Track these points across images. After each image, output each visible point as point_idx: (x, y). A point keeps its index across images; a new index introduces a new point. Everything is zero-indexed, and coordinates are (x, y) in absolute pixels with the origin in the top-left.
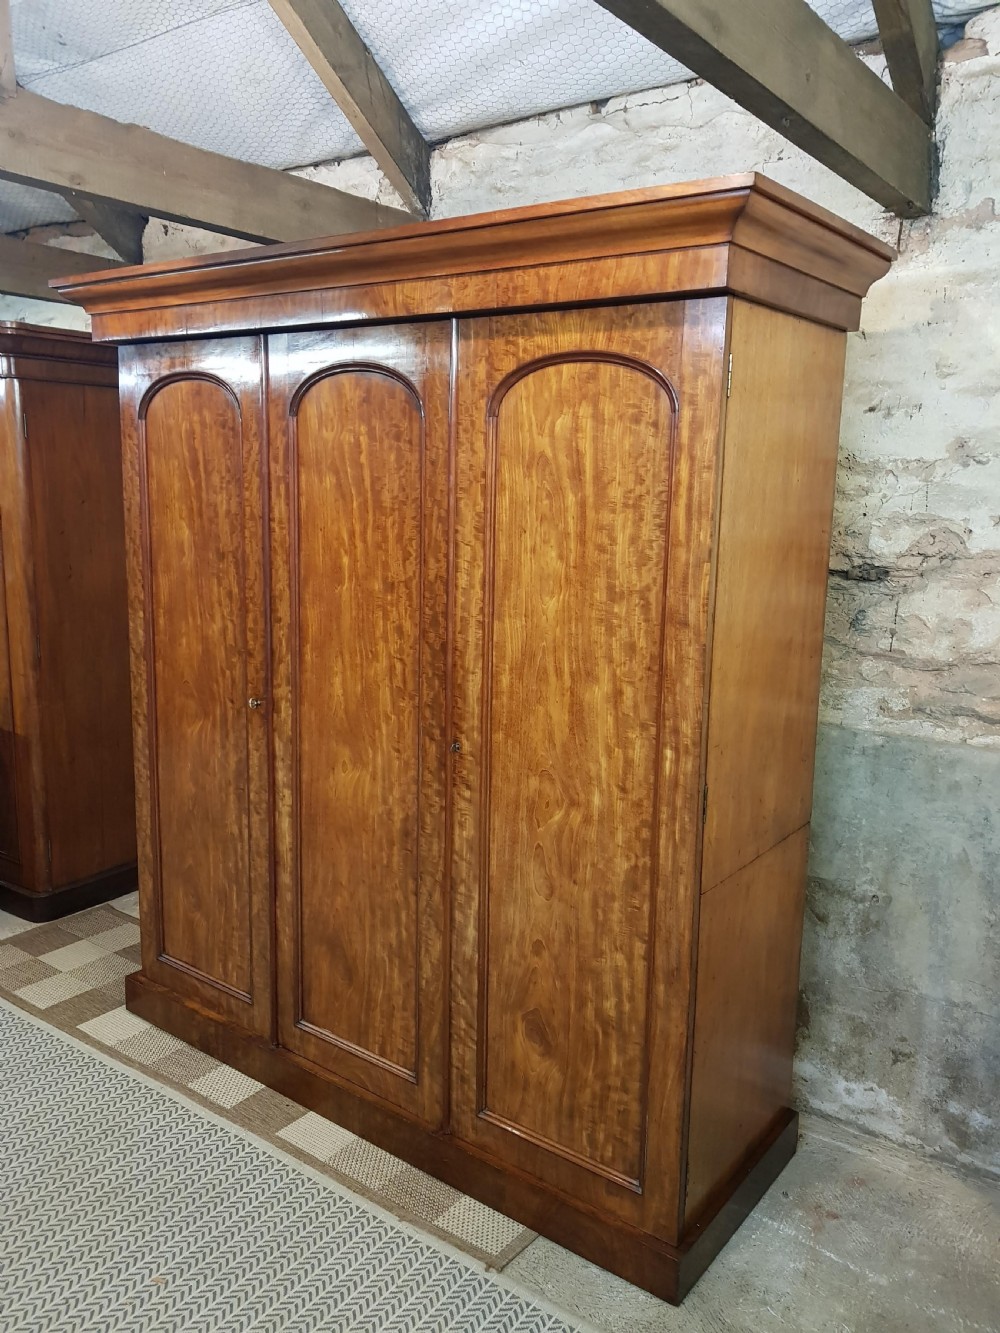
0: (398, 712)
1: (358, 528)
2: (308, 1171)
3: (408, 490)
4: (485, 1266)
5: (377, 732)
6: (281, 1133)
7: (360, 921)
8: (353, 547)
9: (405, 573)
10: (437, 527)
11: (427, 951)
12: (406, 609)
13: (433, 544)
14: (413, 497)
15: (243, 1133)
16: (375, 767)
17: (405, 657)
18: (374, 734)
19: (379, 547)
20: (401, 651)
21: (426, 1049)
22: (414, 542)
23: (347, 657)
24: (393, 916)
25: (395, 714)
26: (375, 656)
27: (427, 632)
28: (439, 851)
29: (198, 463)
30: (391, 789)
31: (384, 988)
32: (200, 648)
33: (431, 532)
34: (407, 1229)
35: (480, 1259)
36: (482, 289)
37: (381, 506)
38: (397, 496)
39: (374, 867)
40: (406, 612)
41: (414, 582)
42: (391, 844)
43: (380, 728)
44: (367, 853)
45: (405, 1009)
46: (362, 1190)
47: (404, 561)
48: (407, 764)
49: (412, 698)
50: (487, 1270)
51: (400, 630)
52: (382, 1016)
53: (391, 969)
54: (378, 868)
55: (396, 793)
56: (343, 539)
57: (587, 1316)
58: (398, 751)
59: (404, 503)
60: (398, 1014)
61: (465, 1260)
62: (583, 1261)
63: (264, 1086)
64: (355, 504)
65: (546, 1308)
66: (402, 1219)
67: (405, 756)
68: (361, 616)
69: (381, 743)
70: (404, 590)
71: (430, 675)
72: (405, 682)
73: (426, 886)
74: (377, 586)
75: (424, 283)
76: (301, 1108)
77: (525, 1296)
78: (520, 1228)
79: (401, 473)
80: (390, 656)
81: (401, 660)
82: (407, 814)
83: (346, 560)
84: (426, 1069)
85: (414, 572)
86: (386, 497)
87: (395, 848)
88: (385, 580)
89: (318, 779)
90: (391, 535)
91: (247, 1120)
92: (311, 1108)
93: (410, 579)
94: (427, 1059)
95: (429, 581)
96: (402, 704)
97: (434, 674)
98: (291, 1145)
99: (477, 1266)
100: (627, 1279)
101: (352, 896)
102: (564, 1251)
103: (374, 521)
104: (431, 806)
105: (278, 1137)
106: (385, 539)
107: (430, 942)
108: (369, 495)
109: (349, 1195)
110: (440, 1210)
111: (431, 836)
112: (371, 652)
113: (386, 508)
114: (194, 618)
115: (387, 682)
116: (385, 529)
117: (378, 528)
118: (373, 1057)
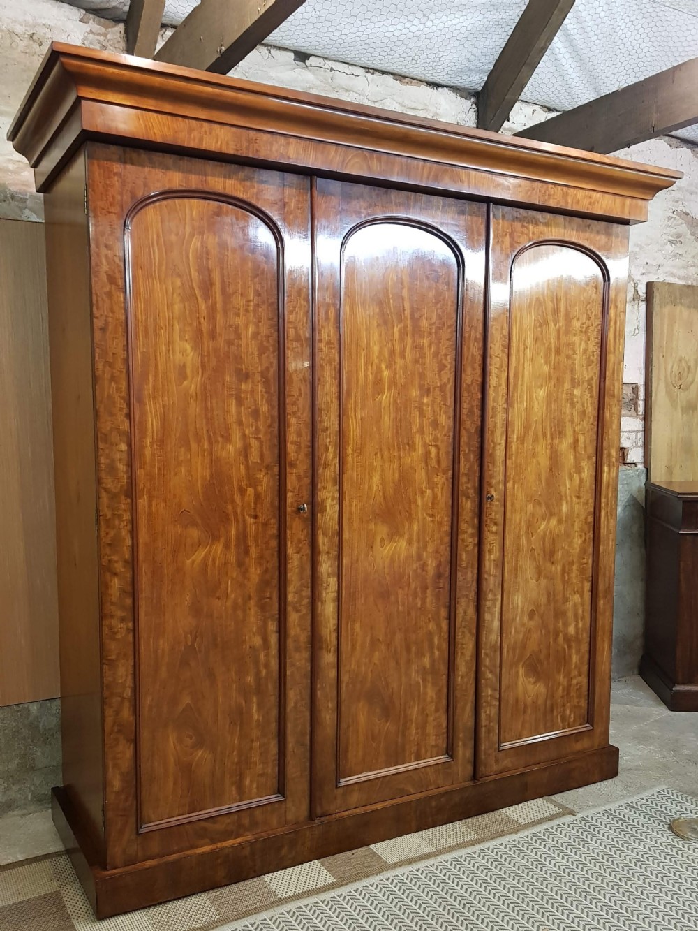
0: (432, 485)
1: (397, 348)
3: (445, 319)
4: (570, 815)
5: (413, 506)
6: (389, 861)
7: (397, 662)
8: (393, 363)
9: (441, 380)
10: (474, 345)
11: (462, 654)
12: (441, 407)
13: (470, 357)
14: (449, 324)
16: (411, 535)
17: (439, 444)
18: (410, 508)
19: (416, 362)
20: (436, 439)
21: (461, 728)
22: (448, 357)
23: (386, 453)
24: (426, 645)
25: (429, 488)
26: (412, 447)
27: (465, 421)
28: (472, 577)
29: (212, 284)
30: (425, 547)
31: (418, 705)
33: (469, 348)
35: (563, 816)
37: (420, 331)
38: (434, 323)
39: (409, 614)
40: (440, 410)
41: (448, 386)
42: (425, 588)
43: (415, 502)
44: (403, 605)
45: (437, 710)
47: (439, 372)
48: (440, 523)
49: (445, 472)
51: (435, 424)
52: (417, 729)
53: (425, 687)
54: (413, 613)
55: (430, 548)
56: (385, 357)
58: (433, 516)
59: (440, 328)
60: (431, 719)
64: (396, 329)
67: (437, 518)
68: (399, 417)
69: (417, 514)
70: (439, 393)
71: (467, 451)
72: (439, 462)
73: (461, 606)
74: (414, 393)
79: (439, 306)
80: (426, 445)
81: (436, 446)
82: (440, 561)
83: (386, 374)
84: (460, 743)
85: (449, 379)
86: (425, 325)
87: (429, 592)
88: (421, 387)
89: (357, 560)
90: (428, 354)
93: (445, 385)
94: (461, 735)
95: (466, 384)
96: (436, 479)
97: (469, 450)
101: (388, 646)
103: (413, 342)
104: (467, 546)
106: (423, 356)
107: (464, 646)
108: (409, 322)
110: (511, 820)
111: (466, 568)
112: (408, 444)
113: (424, 332)
115: (423, 465)
116: (422, 348)
117: (416, 347)
118: (413, 765)
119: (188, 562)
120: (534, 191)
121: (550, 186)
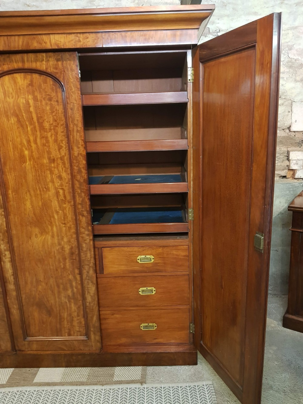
0: (63, 209)
1: (32, 138)
2: (57, 388)
3: (58, 121)
4: (140, 384)
5: (52, 219)
6: (35, 381)
7: (52, 292)
8: (30, 147)
9: (60, 154)
10: (77, 135)
11: (88, 292)
12: (62, 169)
13: (75, 141)
14: (61, 123)
15: (20, 389)
16: (53, 233)
17: (64, 187)
18: (51, 220)
19: (44, 145)
20: (62, 185)
21: (91, 326)
22: (64, 142)
23: (32, 193)
24: (68, 285)
25: (61, 210)
26: (48, 189)
27: (76, 176)
28: (91, 256)
30: (62, 239)
31: (67, 312)
33: (73, 137)
34: (107, 387)
35: (137, 383)
36: (95, 39)
37: (44, 129)
38: (52, 124)
39: (57, 270)
40: (62, 170)
41: (66, 158)
42: (65, 259)
43: (54, 217)
44: (53, 266)
45: (78, 316)
46: (82, 384)
47: (59, 149)
48: (70, 228)
49: (69, 202)
50: (142, 385)
51: (60, 178)
52: (68, 322)
53: (70, 304)
54: (59, 270)
55: (65, 240)
56: (24, 144)
57: (178, 381)
58: (65, 224)
59: (56, 126)
60: (75, 319)
61: (133, 386)
62: (165, 367)
63: (13, 369)
64: (29, 129)
65: (167, 385)
66: (103, 385)
67: (68, 225)
68: (38, 175)
69: (55, 223)
70: (60, 161)
71: (79, 192)
72: (65, 197)
73: (85, 270)
74: (45, 161)
75: (65, 35)
76: (36, 369)
77: (158, 386)
78: (140, 367)
79: (54, 114)
80: (56, 189)
81: (62, 189)
82: (72, 247)
83: (26, 152)
84: (92, 333)
85: (65, 154)
86: (46, 125)
87: (67, 261)
88: (49, 158)
89: (23, 244)
90: (51, 140)
91: (17, 384)
92: (40, 367)
93: (63, 156)
94: (92, 329)
95: (75, 156)
96: (64, 206)
97: (81, 191)
98: (43, 383)
99: (138, 385)
100: (180, 365)
101: (47, 284)
102: (157, 367)
103: (41, 135)
104: (85, 240)
105: (35, 383)
106: (48, 142)
107: (89, 289)
108: (37, 124)
109: (79, 388)
110: (112, 375)
111: (86, 251)
112: (45, 188)
113: (47, 129)
115: (55, 198)
116: (47, 138)
117: (43, 137)
118: (66, 338)
120: (99, 40)
121: (111, 34)
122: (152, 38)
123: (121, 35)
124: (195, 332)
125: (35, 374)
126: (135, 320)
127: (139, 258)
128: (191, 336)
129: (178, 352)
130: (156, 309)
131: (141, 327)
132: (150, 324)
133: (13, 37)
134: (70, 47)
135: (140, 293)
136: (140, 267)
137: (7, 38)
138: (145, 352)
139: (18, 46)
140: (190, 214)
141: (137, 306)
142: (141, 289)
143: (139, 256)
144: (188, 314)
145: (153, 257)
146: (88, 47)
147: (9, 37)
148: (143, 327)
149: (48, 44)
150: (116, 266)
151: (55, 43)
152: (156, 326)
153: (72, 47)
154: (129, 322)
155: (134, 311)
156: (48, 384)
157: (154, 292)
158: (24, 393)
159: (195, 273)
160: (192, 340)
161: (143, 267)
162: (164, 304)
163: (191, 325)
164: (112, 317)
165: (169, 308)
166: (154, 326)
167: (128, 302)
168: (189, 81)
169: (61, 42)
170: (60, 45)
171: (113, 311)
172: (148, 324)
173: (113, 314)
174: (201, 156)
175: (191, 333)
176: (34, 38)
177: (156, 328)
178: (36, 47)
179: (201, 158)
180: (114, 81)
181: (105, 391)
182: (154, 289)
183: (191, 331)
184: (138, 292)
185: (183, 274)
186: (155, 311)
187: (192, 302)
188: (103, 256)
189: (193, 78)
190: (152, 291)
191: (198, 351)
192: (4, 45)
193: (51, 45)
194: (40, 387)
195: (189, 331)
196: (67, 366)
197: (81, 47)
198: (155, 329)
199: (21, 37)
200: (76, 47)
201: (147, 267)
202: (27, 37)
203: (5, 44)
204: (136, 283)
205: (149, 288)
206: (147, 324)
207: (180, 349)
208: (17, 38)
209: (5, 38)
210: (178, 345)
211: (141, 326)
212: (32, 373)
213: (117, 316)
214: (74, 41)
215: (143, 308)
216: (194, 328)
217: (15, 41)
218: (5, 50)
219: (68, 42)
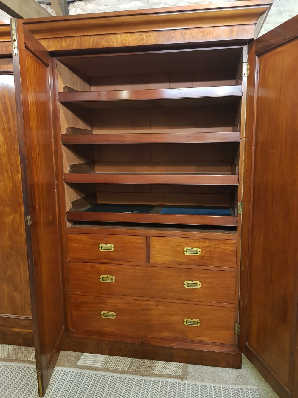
2: (99, 373)
4: (181, 379)
6: (79, 364)
15: (64, 369)
29: (7, 109)
32: (11, 185)
34: (148, 378)
35: (178, 378)
36: (157, 37)
46: (123, 372)
50: (182, 381)
57: (220, 382)
61: (174, 380)
62: (207, 367)
65: (208, 385)
66: (143, 376)
75: (131, 34)
76: (79, 353)
77: (200, 384)
78: (182, 364)
91: (62, 364)
92: (83, 352)
98: (86, 366)
99: (178, 381)
100: (222, 367)
102: (199, 366)
105: (79, 366)
109: (119, 375)
110: (153, 368)
114: (7, 172)
119: (7, 220)
120: (161, 37)
121: (172, 31)
122: (210, 34)
123: (181, 32)
124: (240, 332)
125: (79, 358)
126: (178, 314)
127: (185, 249)
128: (236, 337)
129: (221, 353)
130: (201, 305)
131: (185, 322)
132: (194, 320)
133: (85, 38)
134: (134, 45)
135: (185, 286)
136: (186, 259)
137: (80, 38)
138: (187, 348)
139: (89, 45)
140: (240, 208)
141: (182, 300)
142: (186, 282)
143: (186, 248)
144: (234, 313)
145: (200, 250)
146: (150, 44)
147: (82, 38)
148: (186, 322)
149: (115, 42)
150: (162, 256)
151: (121, 42)
152: (199, 323)
153: (136, 45)
154: (173, 315)
155: (178, 304)
156: (91, 368)
157: (199, 286)
158: (68, 373)
159: (243, 269)
160: (236, 342)
161: (189, 259)
162: (209, 300)
163: (236, 325)
164: (156, 308)
165: (214, 304)
166: (197, 323)
167: (173, 294)
168: (243, 75)
169: (126, 40)
170: (125, 44)
171: (157, 302)
172: (192, 320)
173: (157, 306)
174: (254, 146)
175: (236, 333)
176: (103, 38)
177: (200, 324)
178: (104, 45)
179: (254, 149)
180: (170, 84)
181: (146, 381)
182: (199, 283)
183: (236, 332)
184: (183, 284)
185: (230, 270)
186: (200, 306)
187: (238, 300)
188: (151, 245)
189: (248, 72)
190: (197, 284)
191: (243, 354)
192: (77, 45)
193: (117, 44)
194: (83, 370)
195: (233, 332)
196: (109, 354)
197: (144, 45)
198: (198, 326)
199: (92, 37)
200: (139, 45)
201: (193, 260)
202: (97, 37)
203: (78, 43)
204: (181, 275)
205: (194, 282)
206: (190, 320)
207: (224, 350)
208: (88, 38)
209: (79, 38)
210: (222, 345)
211: (184, 320)
212: (76, 356)
213: (161, 308)
214: (138, 39)
215: (187, 302)
216: (240, 328)
217: (87, 40)
218: (77, 49)
219: (133, 40)
